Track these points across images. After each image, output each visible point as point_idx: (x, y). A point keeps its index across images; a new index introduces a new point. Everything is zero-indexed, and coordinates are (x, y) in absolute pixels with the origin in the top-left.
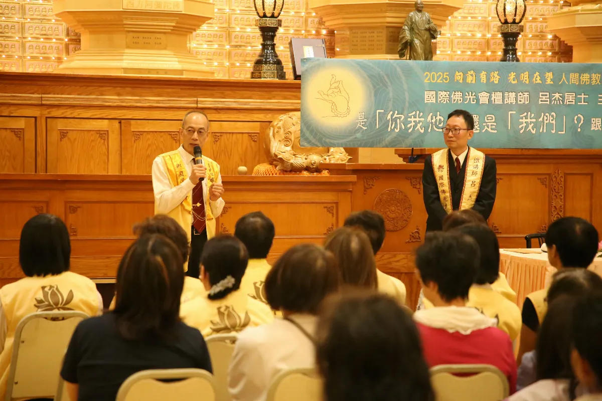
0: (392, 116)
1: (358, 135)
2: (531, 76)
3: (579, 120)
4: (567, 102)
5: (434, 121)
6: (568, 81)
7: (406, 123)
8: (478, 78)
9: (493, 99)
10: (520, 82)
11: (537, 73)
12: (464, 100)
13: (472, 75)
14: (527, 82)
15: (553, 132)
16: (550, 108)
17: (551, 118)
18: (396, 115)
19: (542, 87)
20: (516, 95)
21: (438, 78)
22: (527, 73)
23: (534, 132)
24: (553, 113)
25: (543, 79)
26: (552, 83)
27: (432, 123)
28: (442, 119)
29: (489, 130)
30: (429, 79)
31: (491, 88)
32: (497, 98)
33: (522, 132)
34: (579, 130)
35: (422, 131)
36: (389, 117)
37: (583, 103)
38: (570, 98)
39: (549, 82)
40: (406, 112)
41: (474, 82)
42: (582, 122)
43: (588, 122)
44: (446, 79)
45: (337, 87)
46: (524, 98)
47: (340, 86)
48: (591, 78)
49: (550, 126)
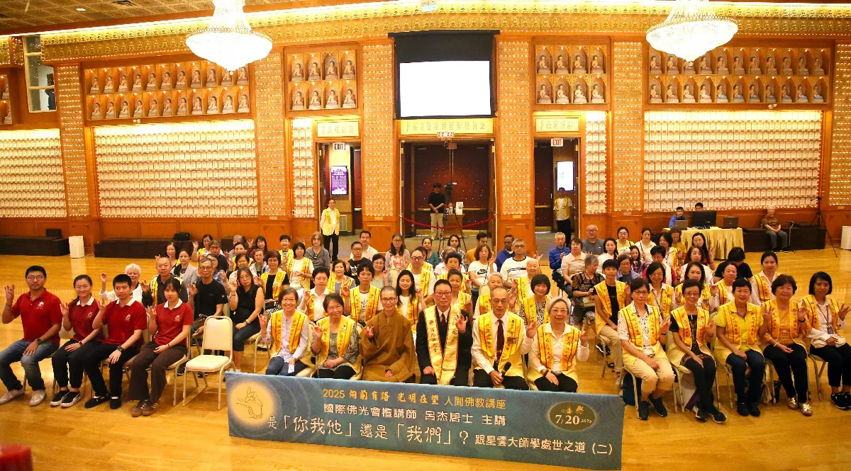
0: (297, 420)
1: (271, 433)
2: (418, 398)
3: (464, 435)
4: (452, 420)
5: (333, 426)
6: (453, 403)
7: (309, 426)
8: (370, 396)
9: (383, 413)
10: (408, 401)
11: (424, 395)
12: (359, 412)
13: (365, 394)
14: (415, 402)
15: (439, 442)
16: (435, 424)
17: (437, 432)
18: (300, 420)
19: (429, 406)
20: (405, 412)
21: (335, 394)
22: (415, 394)
23: (421, 441)
24: (438, 428)
25: (429, 400)
26: (437, 404)
27: (331, 428)
28: (340, 425)
29: (381, 436)
30: (327, 395)
31: (381, 405)
32: (387, 412)
33: (409, 440)
34: (464, 443)
35: (323, 433)
36: (295, 421)
37: (467, 422)
38: (454, 417)
39: (434, 402)
40: (309, 417)
41: (366, 399)
42: (467, 436)
43: (472, 438)
44: (342, 395)
45: (252, 396)
46: (412, 414)
47: (255, 396)
48: (475, 402)
49: (435, 438)
